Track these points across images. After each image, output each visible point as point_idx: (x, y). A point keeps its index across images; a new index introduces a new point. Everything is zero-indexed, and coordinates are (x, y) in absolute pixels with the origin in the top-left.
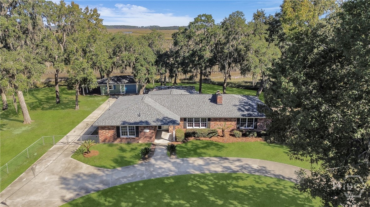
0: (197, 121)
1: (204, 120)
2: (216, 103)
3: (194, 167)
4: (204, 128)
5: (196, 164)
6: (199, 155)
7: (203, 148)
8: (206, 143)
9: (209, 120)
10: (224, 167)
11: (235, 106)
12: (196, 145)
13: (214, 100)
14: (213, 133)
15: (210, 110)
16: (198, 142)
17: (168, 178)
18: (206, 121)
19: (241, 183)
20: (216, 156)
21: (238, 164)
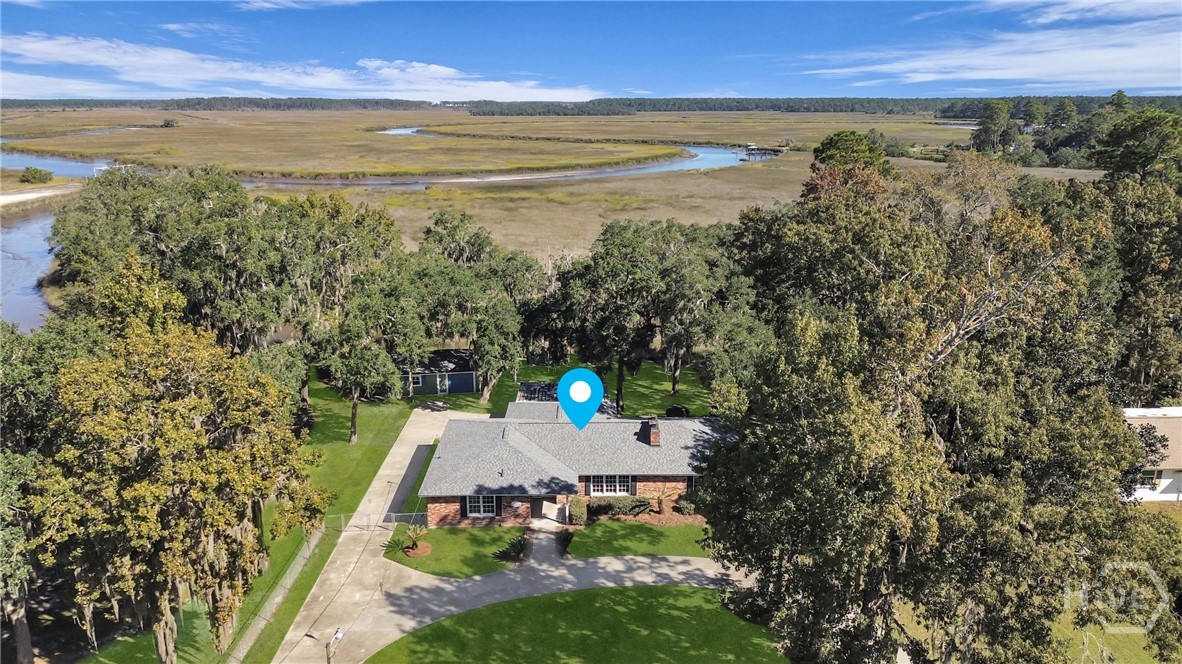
0: (611, 479)
1: (624, 479)
2: (648, 442)
3: (607, 575)
4: (625, 494)
5: (610, 569)
6: (618, 553)
7: (624, 537)
8: (631, 527)
9: (635, 479)
10: (659, 575)
11: (687, 448)
12: (613, 532)
13: (644, 435)
14: (642, 506)
15: (634, 458)
16: (615, 525)
17: (562, 594)
18: (629, 481)
19: (682, 602)
20: (644, 555)
21: (683, 568)
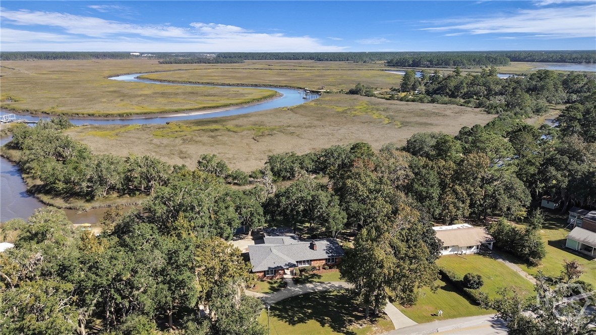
0: (304, 262)
1: (308, 261)
2: (313, 249)
3: (310, 289)
4: (308, 265)
5: (310, 287)
6: (311, 282)
7: (310, 278)
8: (312, 274)
9: (311, 261)
10: (323, 287)
11: (324, 250)
12: (307, 276)
13: (312, 247)
14: (314, 268)
15: (310, 255)
16: (307, 275)
17: (301, 295)
18: (309, 262)
19: (332, 294)
20: (318, 282)
21: (329, 285)
